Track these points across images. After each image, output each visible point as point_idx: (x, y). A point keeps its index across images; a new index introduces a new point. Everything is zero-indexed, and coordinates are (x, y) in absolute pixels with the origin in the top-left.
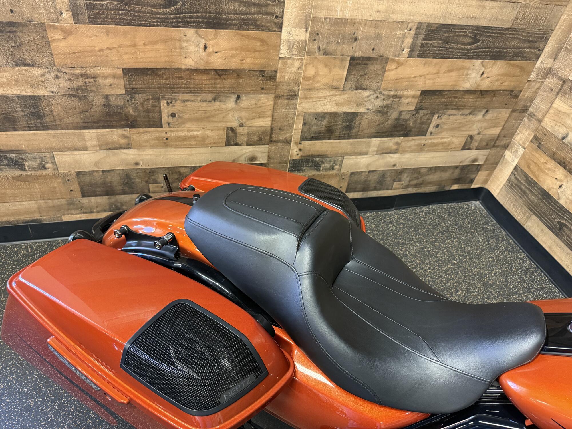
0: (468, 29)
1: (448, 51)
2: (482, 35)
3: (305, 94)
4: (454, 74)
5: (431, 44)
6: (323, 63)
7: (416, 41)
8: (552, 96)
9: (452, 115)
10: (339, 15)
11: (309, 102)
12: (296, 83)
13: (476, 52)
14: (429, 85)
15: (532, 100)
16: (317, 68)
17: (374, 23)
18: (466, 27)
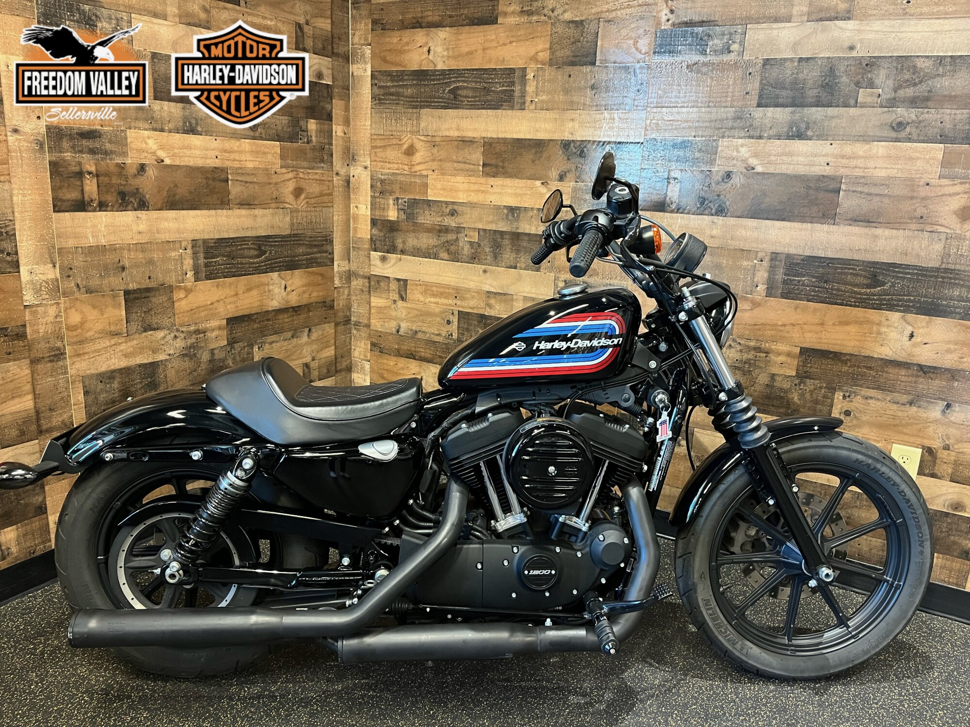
0: (249, 241)
1: (238, 268)
2: (266, 245)
3: (76, 351)
4: (255, 292)
5: (216, 262)
6: (89, 304)
7: (197, 260)
8: (365, 296)
9: (273, 342)
10: (92, 242)
11: (84, 360)
12: (58, 337)
13: (268, 265)
14: (232, 310)
15: (349, 309)
16: (81, 312)
17: (139, 246)
18: (247, 239)
